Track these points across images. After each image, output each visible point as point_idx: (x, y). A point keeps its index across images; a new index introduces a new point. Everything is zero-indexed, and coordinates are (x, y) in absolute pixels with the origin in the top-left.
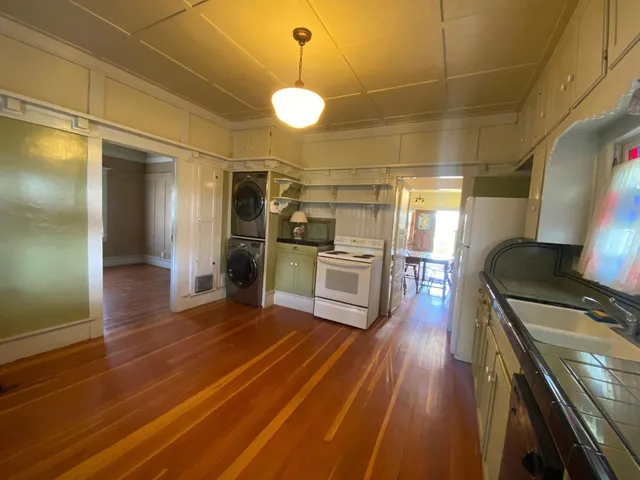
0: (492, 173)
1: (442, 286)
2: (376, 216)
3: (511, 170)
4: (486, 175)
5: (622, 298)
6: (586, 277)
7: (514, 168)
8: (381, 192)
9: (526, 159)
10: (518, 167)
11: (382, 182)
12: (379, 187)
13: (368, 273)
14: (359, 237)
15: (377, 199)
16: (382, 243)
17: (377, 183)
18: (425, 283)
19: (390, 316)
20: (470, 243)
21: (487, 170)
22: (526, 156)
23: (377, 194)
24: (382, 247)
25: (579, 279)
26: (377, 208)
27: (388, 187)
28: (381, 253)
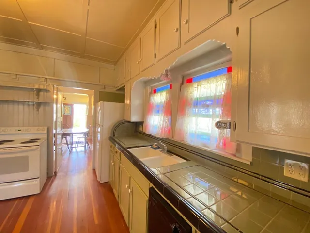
0: (107, 90)
1: (84, 145)
2: (38, 110)
3: (114, 90)
4: (104, 91)
5: (163, 140)
6: (147, 133)
7: (115, 89)
8: (41, 93)
9: (121, 86)
10: (117, 89)
11: (42, 87)
12: (39, 91)
13: (37, 153)
14: (23, 126)
15: (38, 98)
16: (46, 128)
17: (37, 87)
18: (74, 146)
19: (56, 174)
20: (103, 124)
21: (105, 88)
22: (121, 85)
23: (38, 95)
24: (46, 131)
25: (144, 134)
26: (39, 104)
27: (47, 91)
28: (46, 136)
